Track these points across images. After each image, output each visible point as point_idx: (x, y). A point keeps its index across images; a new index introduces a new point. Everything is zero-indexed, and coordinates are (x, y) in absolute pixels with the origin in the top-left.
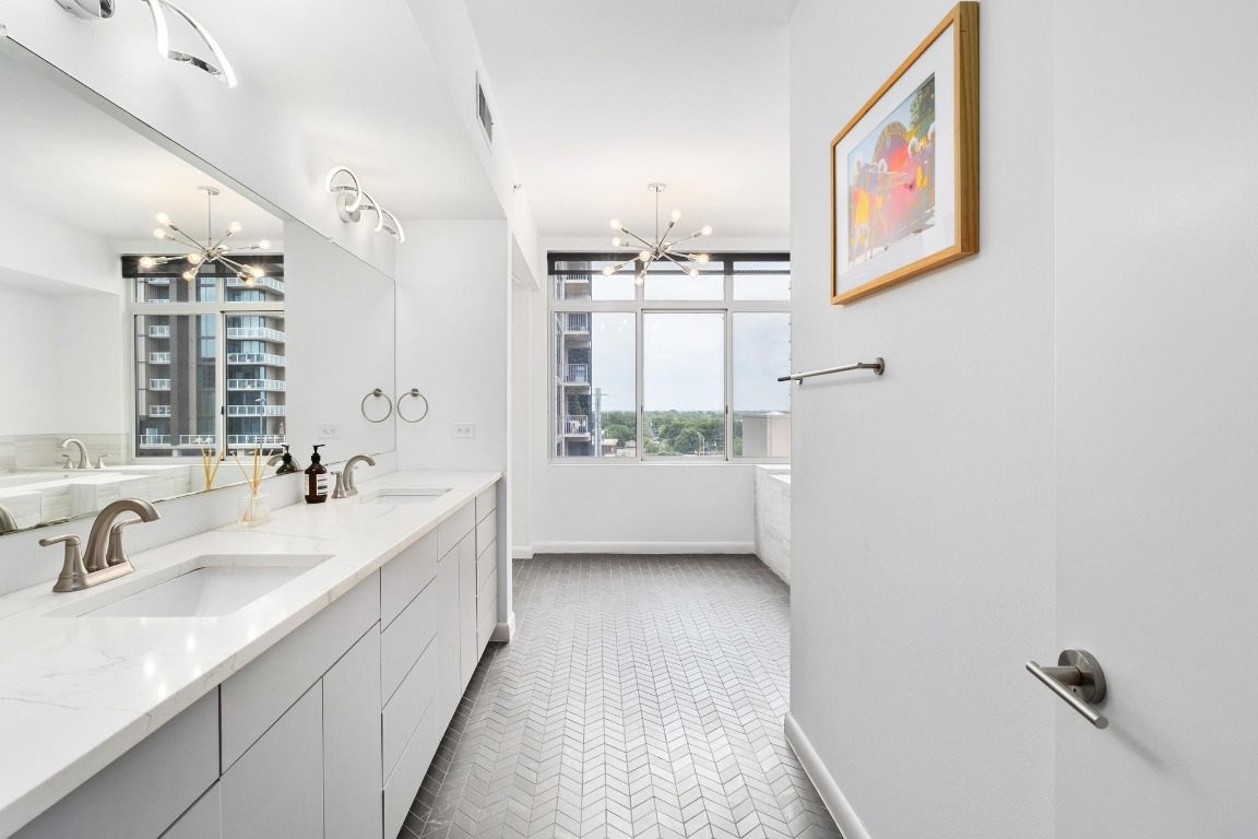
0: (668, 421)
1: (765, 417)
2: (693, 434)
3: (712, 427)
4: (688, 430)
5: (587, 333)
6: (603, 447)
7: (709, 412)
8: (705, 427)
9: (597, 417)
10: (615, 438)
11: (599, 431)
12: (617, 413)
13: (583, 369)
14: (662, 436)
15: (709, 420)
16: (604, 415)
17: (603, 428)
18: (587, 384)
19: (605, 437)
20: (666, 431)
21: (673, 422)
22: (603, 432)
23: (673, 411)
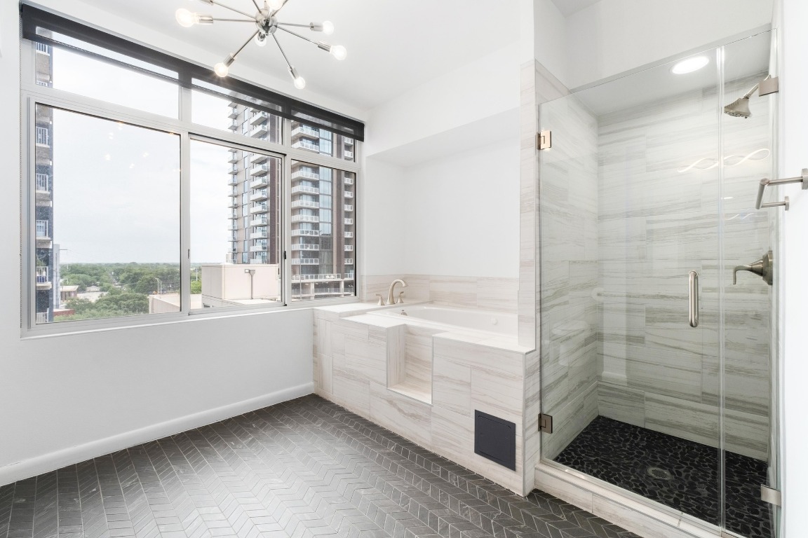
0: (129, 271)
1: (221, 267)
2: (152, 280)
3: (169, 274)
4: (148, 277)
5: (48, 192)
6: (62, 292)
7: (165, 264)
8: (162, 274)
9: (57, 267)
10: (75, 284)
11: (58, 280)
12: (77, 265)
13: (43, 225)
14: (123, 282)
15: (166, 270)
16: (63, 267)
17: (62, 277)
18: (47, 238)
19: (65, 284)
20: (127, 278)
21: (134, 272)
22: (61, 281)
23: (134, 263)
